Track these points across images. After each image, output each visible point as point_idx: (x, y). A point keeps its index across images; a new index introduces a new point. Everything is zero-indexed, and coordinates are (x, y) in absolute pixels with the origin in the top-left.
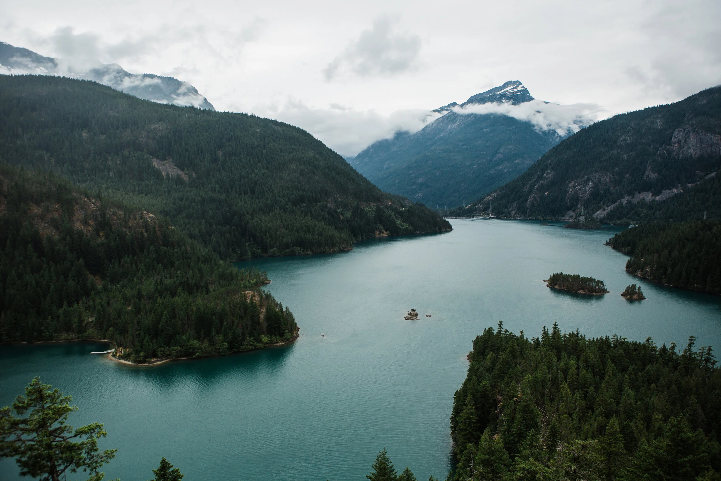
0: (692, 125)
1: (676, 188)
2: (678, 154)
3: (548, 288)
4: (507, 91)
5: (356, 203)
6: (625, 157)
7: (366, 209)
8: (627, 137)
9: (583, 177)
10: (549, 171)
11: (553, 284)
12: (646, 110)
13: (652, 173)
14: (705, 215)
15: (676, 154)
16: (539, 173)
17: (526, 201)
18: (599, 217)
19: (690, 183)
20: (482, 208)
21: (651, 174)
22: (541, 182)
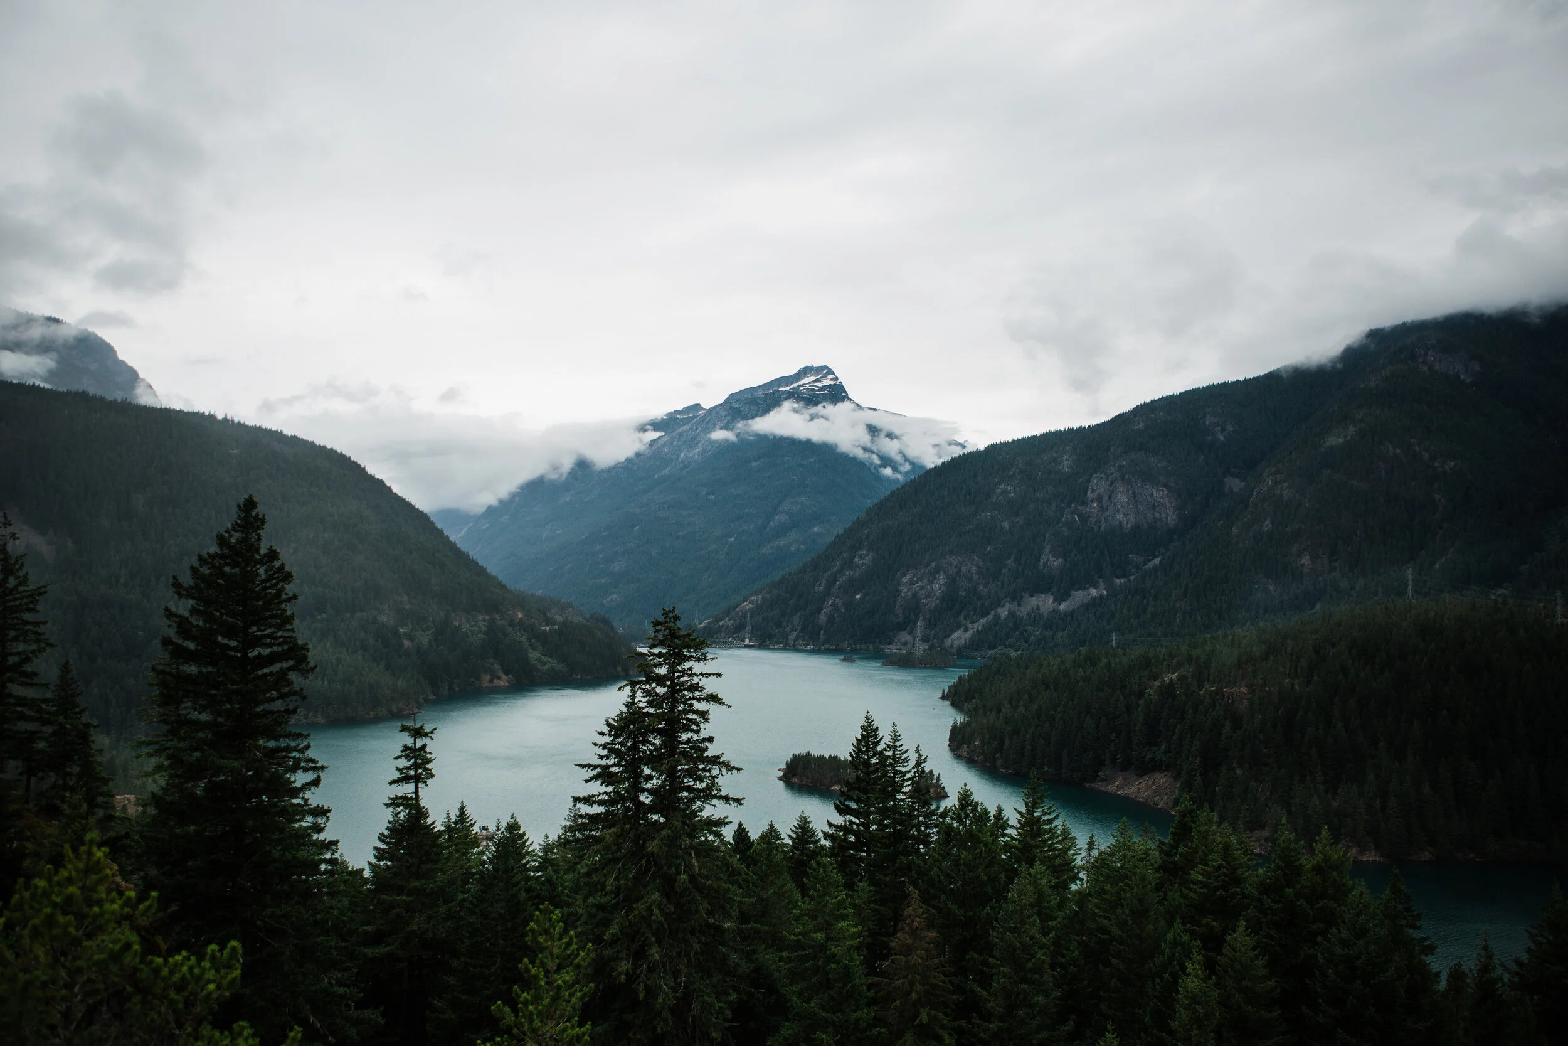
0: (1120, 467)
1: (1096, 587)
2: (1098, 522)
3: (781, 782)
4: (802, 386)
5: (442, 614)
6: (1006, 525)
7: (466, 628)
8: (1009, 488)
9: (928, 564)
10: (864, 552)
11: (790, 775)
12: (1046, 436)
13: (1054, 557)
14: (1114, 638)
15: (1096, 522)
16: (845, 555)
17: (819, 613)
18: (956, 644)
19: (1119, 578)
20: (732, 625)
21: (1052, 559)
22: (847, 573)
